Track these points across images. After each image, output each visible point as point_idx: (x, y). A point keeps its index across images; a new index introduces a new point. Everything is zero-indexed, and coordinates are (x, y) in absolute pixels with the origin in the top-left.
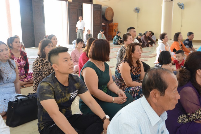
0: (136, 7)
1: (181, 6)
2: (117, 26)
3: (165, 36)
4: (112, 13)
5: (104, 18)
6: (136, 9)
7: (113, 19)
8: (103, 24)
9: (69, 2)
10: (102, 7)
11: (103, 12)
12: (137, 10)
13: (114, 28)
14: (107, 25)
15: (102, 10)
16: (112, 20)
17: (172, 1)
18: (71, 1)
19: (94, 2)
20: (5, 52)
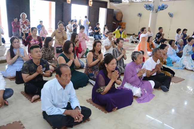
0: (140, 12)
1: (171, 15)
2: (125, 25)
3: (144, 30)
4: (121, 15)
5: (115, 18)
6: (139, 14)
7: (122, 19)
8: (113, 23)
9: (89, 6)
10: (115, 10)
11: (115, 14)
12: (140, 15)
15: (114, 13)
16: (121, 21)
17: (157, 12)
18: (91, 6)
19: (108, 7)
20: (17, 43)
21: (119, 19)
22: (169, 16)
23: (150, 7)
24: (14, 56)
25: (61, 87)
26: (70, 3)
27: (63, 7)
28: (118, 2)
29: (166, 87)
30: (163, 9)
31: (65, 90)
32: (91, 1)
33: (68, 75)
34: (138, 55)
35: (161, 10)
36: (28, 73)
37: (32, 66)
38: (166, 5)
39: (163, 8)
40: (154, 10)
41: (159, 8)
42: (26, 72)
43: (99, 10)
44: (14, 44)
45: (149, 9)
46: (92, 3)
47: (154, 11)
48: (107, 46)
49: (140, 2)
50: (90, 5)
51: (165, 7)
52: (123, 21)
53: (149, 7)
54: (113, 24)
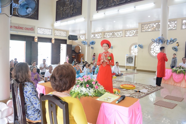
4: (79, 49)
9: (52, 43)
10: (73, 45)
17: (89, 46)
21: (77, 52)
23: (84, 43)
27: (31, 44)
28: (75, 39)
39: (92, 43)
46: (54, 41)
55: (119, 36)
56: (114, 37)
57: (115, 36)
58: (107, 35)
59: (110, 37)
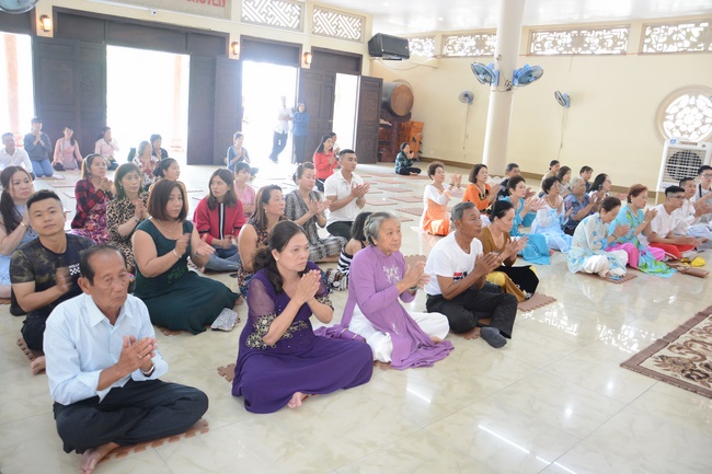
0: (466, 89)
1: (564, 101)
2: (420, 129)
4: (408, 98)
5: (387, 108)
6: (466, 95)
8: (382, 122)
9: (301, 69)
10: (386, 82)
12: (468, 97)
13: (413, 134)
14: (396, 126)
15: (384, 91)
16: (409, 115)
17: (509, 90)
18: (308, 67)
19: (365, 71)
20: (23, 185)
21: (400, 112)
22: (556, 102)
23: (486, 72)
24: (14, 229)
25: (101, 317)
26: (237, 57)
28: (398, 55)
29: (498, 332)
30: (529, 82)
31: (116, 327)
32: (306, 54)
33: (116, 277)
34: (382, 222)
35: (520, 82)
36: (25, 278)
37: (42, 256)
38: (537, 68)
39: (527, 77)
40: (502, 82)
41: (516, 76)
42: (19, 278)
43: (333, 80)
44: (15, 186)
45: (485, 80)
46: (309, 58)
47: (503, 87)
48: (336, 198)
49: (466, 56)
50: (304, 66)
51: (534, 74)
52: (413, 119)
53: (485, 74)
54: (382, 125)
55: (605, 51)
56: (578, 54)
57: (588, 48)
58: (546, 45)
59: (560, 54)
